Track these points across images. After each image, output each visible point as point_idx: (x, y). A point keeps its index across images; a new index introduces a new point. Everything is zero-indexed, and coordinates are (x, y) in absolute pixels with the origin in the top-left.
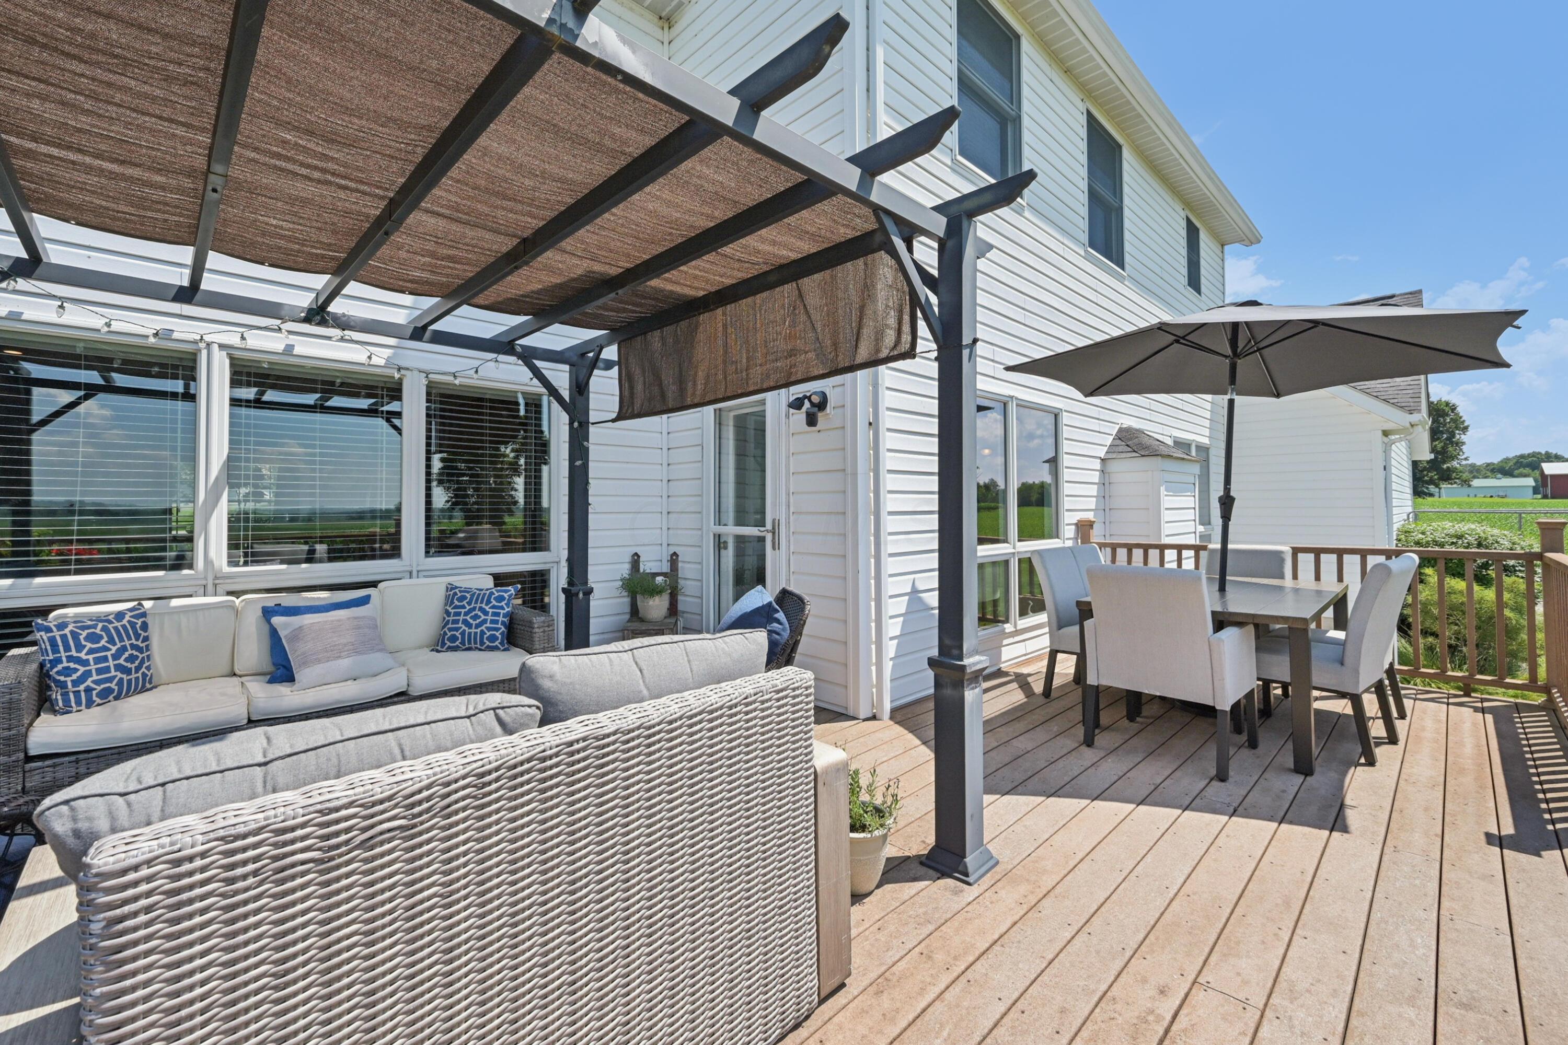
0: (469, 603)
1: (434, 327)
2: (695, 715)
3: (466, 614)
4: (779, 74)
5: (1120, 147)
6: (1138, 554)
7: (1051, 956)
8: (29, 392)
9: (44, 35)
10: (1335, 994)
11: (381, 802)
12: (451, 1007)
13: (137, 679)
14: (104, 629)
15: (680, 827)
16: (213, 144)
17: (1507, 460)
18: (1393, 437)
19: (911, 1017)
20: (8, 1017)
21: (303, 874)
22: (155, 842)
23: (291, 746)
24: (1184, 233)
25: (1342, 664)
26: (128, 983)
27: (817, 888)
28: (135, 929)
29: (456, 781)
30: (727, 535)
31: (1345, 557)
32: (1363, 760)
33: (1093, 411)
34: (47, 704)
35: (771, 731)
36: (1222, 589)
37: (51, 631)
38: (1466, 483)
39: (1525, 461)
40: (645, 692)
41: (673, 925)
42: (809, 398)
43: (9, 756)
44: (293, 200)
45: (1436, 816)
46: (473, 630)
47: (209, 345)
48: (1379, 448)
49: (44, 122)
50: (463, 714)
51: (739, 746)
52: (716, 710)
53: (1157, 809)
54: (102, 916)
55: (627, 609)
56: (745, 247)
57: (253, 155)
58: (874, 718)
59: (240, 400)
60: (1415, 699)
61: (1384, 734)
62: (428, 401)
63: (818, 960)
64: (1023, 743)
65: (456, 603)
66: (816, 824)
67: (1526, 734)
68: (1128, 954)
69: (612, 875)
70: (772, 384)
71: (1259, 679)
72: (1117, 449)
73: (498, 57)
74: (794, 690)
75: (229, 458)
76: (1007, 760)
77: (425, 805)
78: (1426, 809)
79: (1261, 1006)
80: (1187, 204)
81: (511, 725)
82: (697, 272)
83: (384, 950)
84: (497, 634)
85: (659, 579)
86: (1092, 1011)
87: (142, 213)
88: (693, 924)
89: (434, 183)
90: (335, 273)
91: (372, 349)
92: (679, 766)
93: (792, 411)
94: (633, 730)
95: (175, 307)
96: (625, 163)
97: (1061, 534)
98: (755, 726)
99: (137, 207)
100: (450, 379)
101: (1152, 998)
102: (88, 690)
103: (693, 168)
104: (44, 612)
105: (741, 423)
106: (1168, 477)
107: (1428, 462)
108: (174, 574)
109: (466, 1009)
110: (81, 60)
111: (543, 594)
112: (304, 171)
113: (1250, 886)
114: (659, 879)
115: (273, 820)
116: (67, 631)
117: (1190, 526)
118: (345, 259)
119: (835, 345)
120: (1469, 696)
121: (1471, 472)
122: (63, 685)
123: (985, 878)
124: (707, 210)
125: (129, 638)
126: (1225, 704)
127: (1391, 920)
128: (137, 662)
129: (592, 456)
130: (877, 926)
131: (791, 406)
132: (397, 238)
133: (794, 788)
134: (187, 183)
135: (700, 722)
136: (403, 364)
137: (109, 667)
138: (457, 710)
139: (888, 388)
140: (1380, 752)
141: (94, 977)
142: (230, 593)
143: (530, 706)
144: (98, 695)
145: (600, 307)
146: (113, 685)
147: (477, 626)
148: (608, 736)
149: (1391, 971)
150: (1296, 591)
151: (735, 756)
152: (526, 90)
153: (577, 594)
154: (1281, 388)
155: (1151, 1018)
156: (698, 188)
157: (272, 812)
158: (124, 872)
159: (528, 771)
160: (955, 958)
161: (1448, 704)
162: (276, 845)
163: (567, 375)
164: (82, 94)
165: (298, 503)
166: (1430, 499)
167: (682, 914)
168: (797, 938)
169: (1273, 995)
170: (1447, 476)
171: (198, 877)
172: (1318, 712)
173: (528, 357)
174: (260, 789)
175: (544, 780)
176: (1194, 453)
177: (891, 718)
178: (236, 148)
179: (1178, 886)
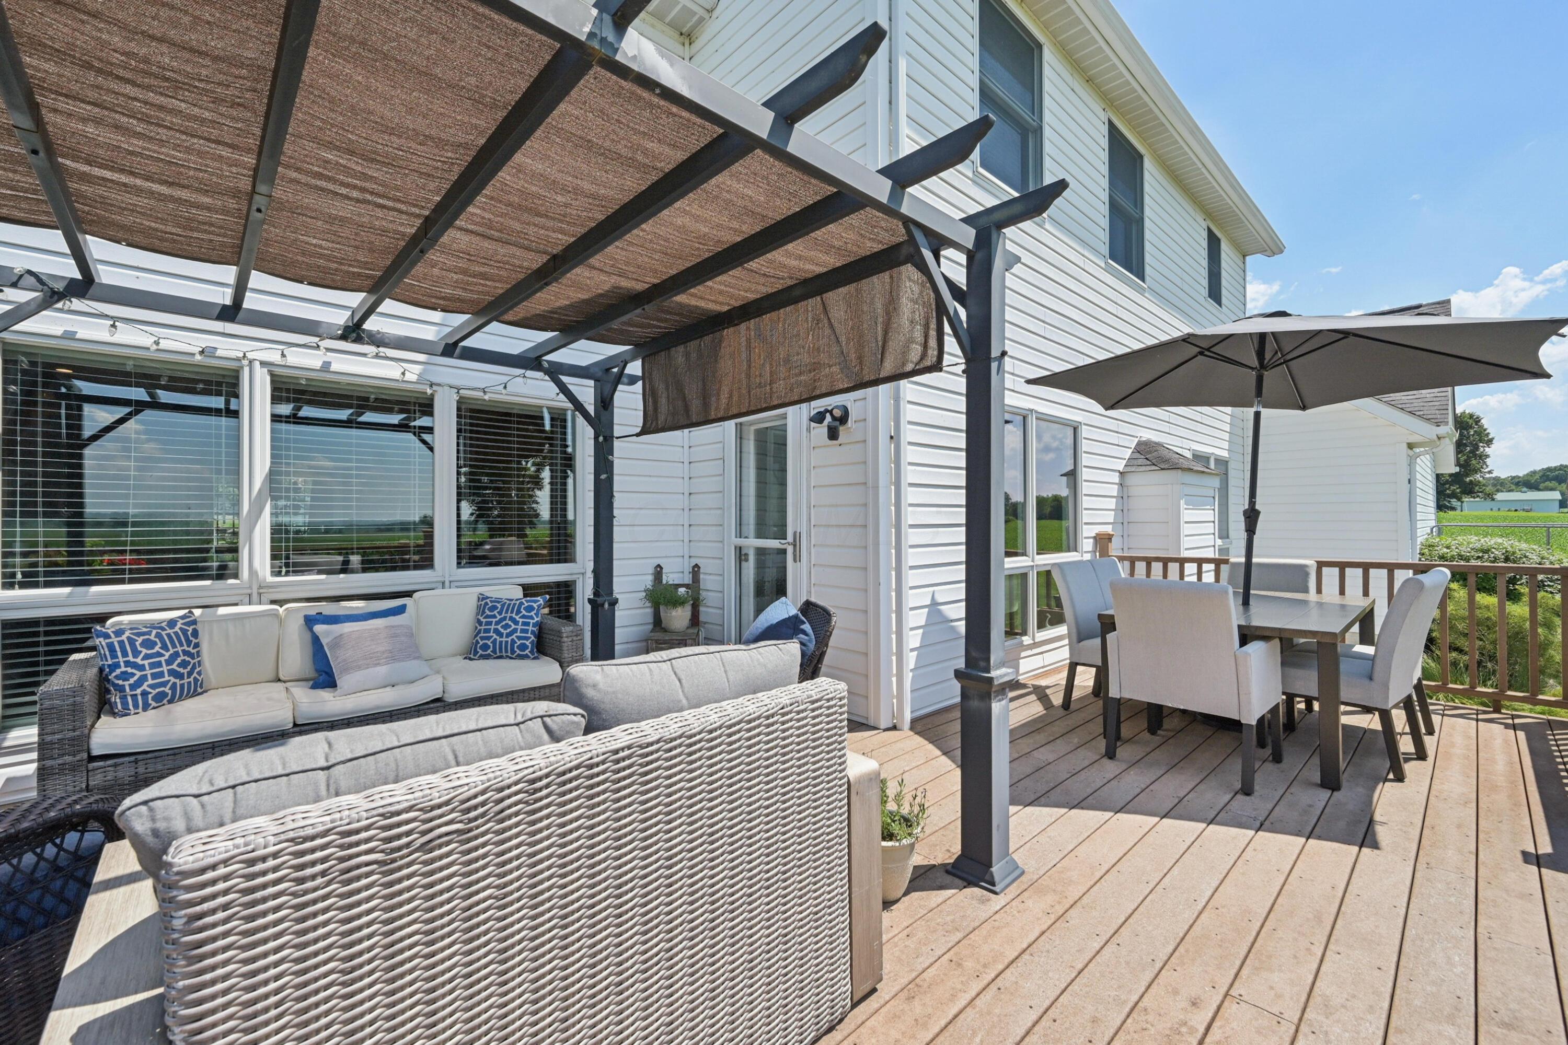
0: (500, 613)
1: (464, 343)
2: (734, 725)
3: (497, 623)
4: (814, 85)
5: (1141, 157)
6: (1157, 567)
7: (1080, 966)
8: (80, 408)
9: (100, 60)
10: (1371, 1010)
11: (439, 806)
12: (505, 1005)
13: (189, 683)
14: (158, 635)
15: (720, 834)
16: (258, 165)
17: (1534, 473)
18: (1417, 450)
19: (943, 1023)
20: (95, 1006)
21: (368, 875)
22: (230, 843)
23: (352, 751)
24: (1205, 244)
25: (1371, 678)
26: (208, 977)
27: (850, 895)
28: (214, 925)
29: (509, 787)
30: (748, 547)
31: (1371, 571)
32: (1391, 776)
33: (1112, 425)
34: (107, 707)
35: (806, 740)
36: (1246, 602)
37: (109, 637)
38: (1490, 497)
39: (1551, 475)
40: (684, 702)
41: (713, 929)
42: (831, 412)
43: (74, 756)
44: (331, 219)
45: (1469, 833)
46: (504, 639)
47: (251, 362)
48: (1404, 461)
49: (98, 145)
50: (512, 722)
51: (776, 755)
52: (754, 720)
53: (1182, 822)
54: (183, 912)
55: (650, 619)
56: (771, 262)
57: (294, 175)
58: (894, 728)
59: (280, 416)
60: (1443, 715)
61: (1412, 750)
62: (459, 416)
63: (851, 965)
64: (1045, 755)
65: (488, 612)
66: (849, 832)
67: (1560, 751)
68: (1158, 965)
69: (656, 880)
70: (796, 398)
71: (1284, 693)
72: (1135, 462)
73: (535, 74)
74: (828, 700)
75: (271, 472)
76: (1029, 771)
77: (481, 810)
78: (1459, 826)
79: (1296, 1021)
80: (1208, 214)
81: (558, 733)
82: (722, 287)
83: (443, 949)
84: (528, 643)
85: (682, 590)
86: (1124, 1021)
87: (190, 234)
88: (733, 928)
89: (469, 201)
90: (370, 291)
91: (405, 365)
92: (719, 775)
93: (813, 424)
94: (675, 739)
95: (219, 326)
96: (656, 178)
97: (1079, 548)
98: (791, 736)
99: (185, 228)
100: (479, 394)
101: (1184, 1010)
102: (145, 694)
103: (723, 183)
104: (102, 619)
105: (762, 436)
106: (1188, 490)
107: (1451, 475)
108: (219, 583)
109: (520, 1007)
110: (134, 84)
111: (568, 605)
112: (344, 191)
113: (1280, 900)
114: (700, 884)
115: (338, 823)
116: (124, 637)
117: (1209, 540)
118: (381, 277)
119: (860, 358)
120: (1499, 712)
121: (1494, 485)
122: (121, 689)
123: (1011, 888)
124: (735, 224)
125: (181, 645)
126: (1251, 718)
127: (1426, 937)
128: (189, 668)
129: (616, 470)
130: (905, 932)
131: (812, 419)
132: (432, 255)
133: (828, 797)
134: (232, 204)
135: (739, 731)
136: (434, 380)
137: (162, 672)
138: (507, 718)
139: (909, 402)
140: (1409, 768)
141: (176, 970)
142: (273, 602)
143: (575, 715)
144: (154, 699)
145: (624, 323)
146: (167, 689)
147: (508, 635)
148: (652, 744)
149: (1429, 988)
150: (1320, 605)
151: (772, 765)
152: (562, 107)
153: (603, 605)
154: (1307, 401)
155: (1184, 1030)
156: (728, 202)
157: (338, 816)
158: (203, 871)
159: (576, 778)
160: (985, 966)
161: (1477, 720)
162: (342, 847)
163: (592, 390)
164: (134, 117)
165: (331, 515)
166: (1451, 513)
167: (722, 918)
168: (831, 943)
169: (1308, 1010)
170: (1470, 490)
171: (271, 877)
172: (1345, 727)
173: (555, 372)
174: (323, 792)
175: (591, 787)
176: (1212, 466)
177: (911, 729)
178: (280, 169)
179: (1207, 898)
